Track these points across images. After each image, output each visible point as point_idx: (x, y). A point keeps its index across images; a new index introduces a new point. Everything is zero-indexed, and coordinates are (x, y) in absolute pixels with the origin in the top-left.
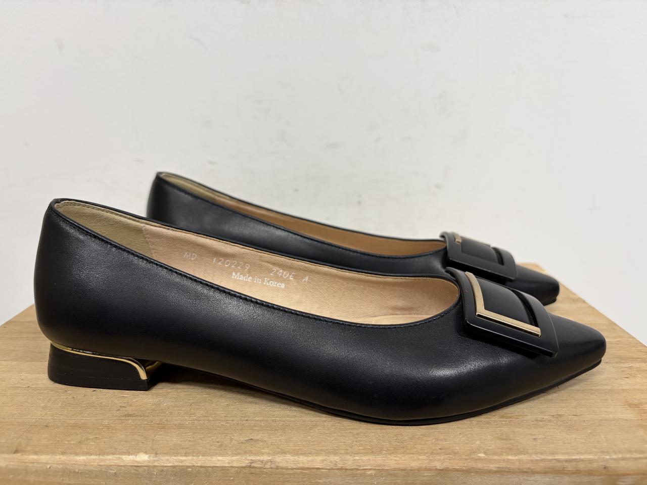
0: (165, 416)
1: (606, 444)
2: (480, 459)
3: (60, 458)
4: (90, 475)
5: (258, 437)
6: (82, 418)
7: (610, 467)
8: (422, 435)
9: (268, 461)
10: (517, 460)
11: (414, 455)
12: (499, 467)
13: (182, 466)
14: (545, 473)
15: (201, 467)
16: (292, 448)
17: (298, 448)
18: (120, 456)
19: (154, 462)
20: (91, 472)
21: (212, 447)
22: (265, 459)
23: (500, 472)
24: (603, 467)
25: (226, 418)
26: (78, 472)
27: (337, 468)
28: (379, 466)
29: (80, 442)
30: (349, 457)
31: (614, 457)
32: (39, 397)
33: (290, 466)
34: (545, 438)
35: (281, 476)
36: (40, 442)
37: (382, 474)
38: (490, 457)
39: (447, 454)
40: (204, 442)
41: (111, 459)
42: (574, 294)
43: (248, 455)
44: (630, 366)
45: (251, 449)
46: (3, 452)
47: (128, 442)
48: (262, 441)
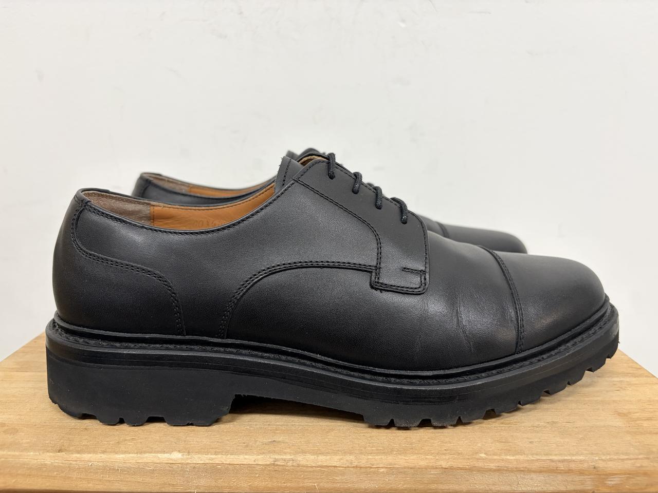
1: (595, 447)
2: (481, 459)
3: (101, 457)
4: (128, 472)
5: (280, 440)
7: (599, 467)
8: (429, 438)
9: (289, 460)
10: (515, 459)
11: (422, 455)
12: (498, 466)
13: (212, 464)
14: (540, 471)
15: (229, 464)
16: (312, 448)
17: (317, 448)
18: (156, 454)
19: (187, 460)
20: (129, 468)
21: (238, 447)
22: (287, 458)
23: (499, 470)
24: (593, 467)
25: (250, 423)
26: (118, 470)
27: (353, 466)
28: (390, 464)
29: (118, 443)
30: (364, 456)
31: (603, 458)
33: (309, 464)
34: (541, 441)
35: (302, 473)
36: (81, 442)
37: (393, 472)
38: (490, 457)
39: (452, 455)
40: (231, 443)
41: (149, 458)
43: (272, 454)
44: (622, 379)
45: (274, 449)
46: (48, 452)
47: (162, 442)
48: (284, 443)
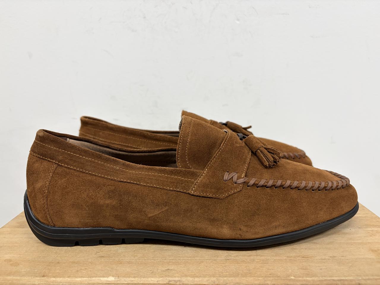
0: (121, 257)
1: (359, 271)
2: (291, 280)
3: (67, 280)
5: (172, 268)
6: (77, 258)
7: (362, 284)
8: (260, 267)
9: (178, 281)
10: (312, 280)
11: (256, 278)
12: (302, 284)
13: (132, 283)
16: (191, 274)
17: (194, 274)
18: (100, 278)
19: (118, 281)
21: (147, 273)
22: (176, 280)
24: (358, 283)
25: (154, 258)
28: (238, 283)
29: (77, 271)
30: (221, 278)
31: (364, 278)
33: (190, 283)
34: (326, 269)
36: (56, 271)
38: (297, 279)
39: (274, 277)
40: (143, 271)
41: (95, 280)
43: (167, 278)
44: (372, 229)
45: (169, 274)
46: (37, 277)
47: (103, 271)
48: (174, 270)
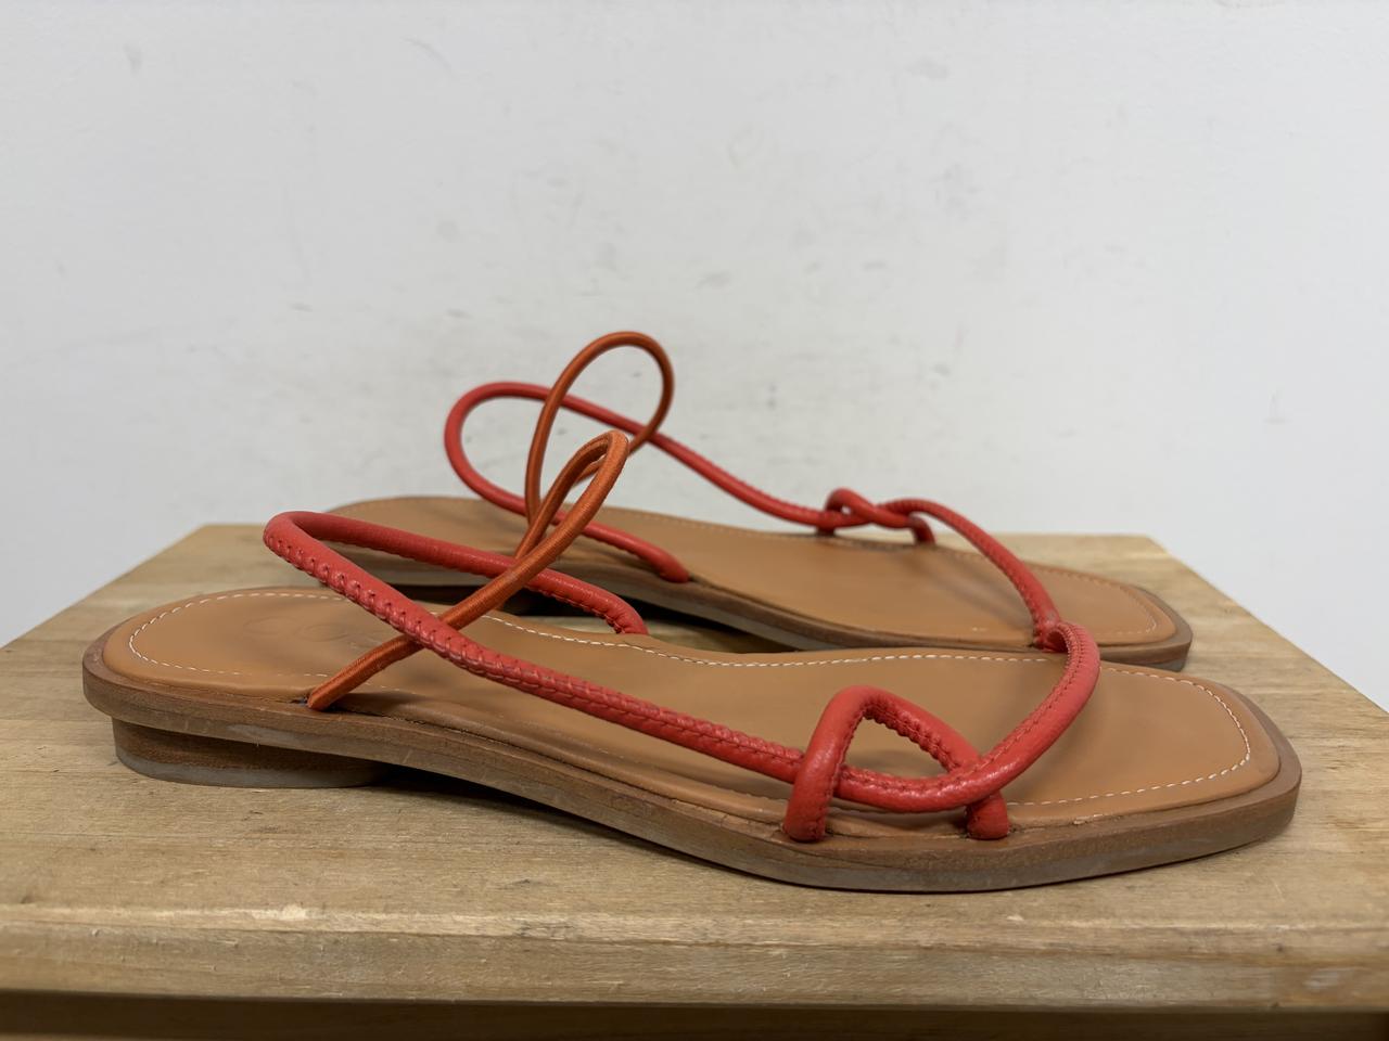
0: (344, 833)
1: (1283, 900)
2: (1012, 927)
3: (119, 915)
4: (183, 951)
5: (542, 877)
6: (168, 835)
7: (1291, 948)
9: (559, 927)
10: (1090, 928)
11: (873, 918)
12: (1052, 944)
13: (377, 933)
14: (1150, 956)
15: (419, 935)
16: (613, 899)
17: (624, 899)
18: (247, 911)
19: (319, 924)
20: (185, 942)
21: (442, 896)
22: (554, 922)
23: (1053, 953)
24: (1276, 947)
25: (475, 839)
26: (157, 944)
27: (707, 941)
28: (798, 938)
29: (162, 882)
30: (734, 919)
31: (1301, 926)
32: (79, 792)
33: (607, 936)
35: (589, 957)
36: (77, 881)
38: (1034, 922)
39: (943, 916)
40: (426, 885)
41: (227, 917)
42: (1226, 598)
43: (517, 913)
44: (1341, 744)
45: (526, 901)
47: (265, 882)
48: (548, 885)
